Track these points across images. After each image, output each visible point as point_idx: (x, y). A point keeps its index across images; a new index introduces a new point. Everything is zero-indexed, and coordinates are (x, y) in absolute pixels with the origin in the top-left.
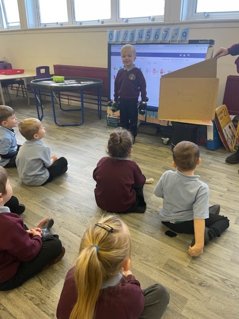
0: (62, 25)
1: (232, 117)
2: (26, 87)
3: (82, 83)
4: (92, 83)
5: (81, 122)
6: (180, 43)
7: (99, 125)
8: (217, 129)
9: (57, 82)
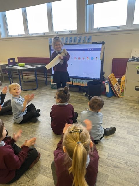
0: (21, 35)
1: (117, 79)
3: (35, 66)
4: (41, 66)
5: (36, 88)
6: (88, 43)
7: (46, 89)
8: (111, 86)
9: (20, 67)
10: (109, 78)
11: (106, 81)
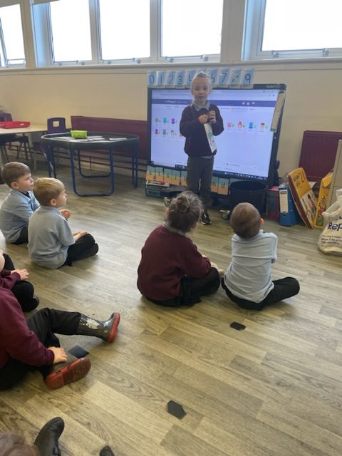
0: (83, 63)
1: (312, 184)
2: (31, 146)
3: (111, 139)
5: (110, 191)
7: (134, 196)
8: (293, 199)
10: (290, 178)
11: (282, 186)
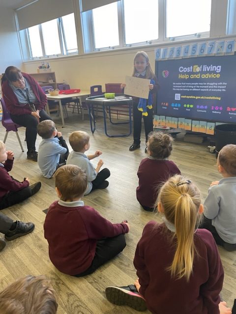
0: (113, 48)
2: (81, 105)
5: (129, 133)
9: (108, 99)
